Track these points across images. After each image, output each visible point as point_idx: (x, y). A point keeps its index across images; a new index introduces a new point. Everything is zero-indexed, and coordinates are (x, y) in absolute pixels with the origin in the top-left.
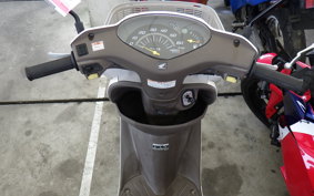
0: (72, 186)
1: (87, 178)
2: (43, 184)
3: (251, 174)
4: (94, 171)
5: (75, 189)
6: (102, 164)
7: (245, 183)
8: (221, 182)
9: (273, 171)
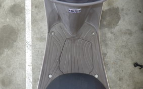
0: (21, 22)
1: (28, 17)
2: (2, 21)
3: (126, 14)
4: (32, 12)
5: (22, 23)
6: (36, 7)
7: (122, 19)
8: (108, 18)
9: (140, 12)
